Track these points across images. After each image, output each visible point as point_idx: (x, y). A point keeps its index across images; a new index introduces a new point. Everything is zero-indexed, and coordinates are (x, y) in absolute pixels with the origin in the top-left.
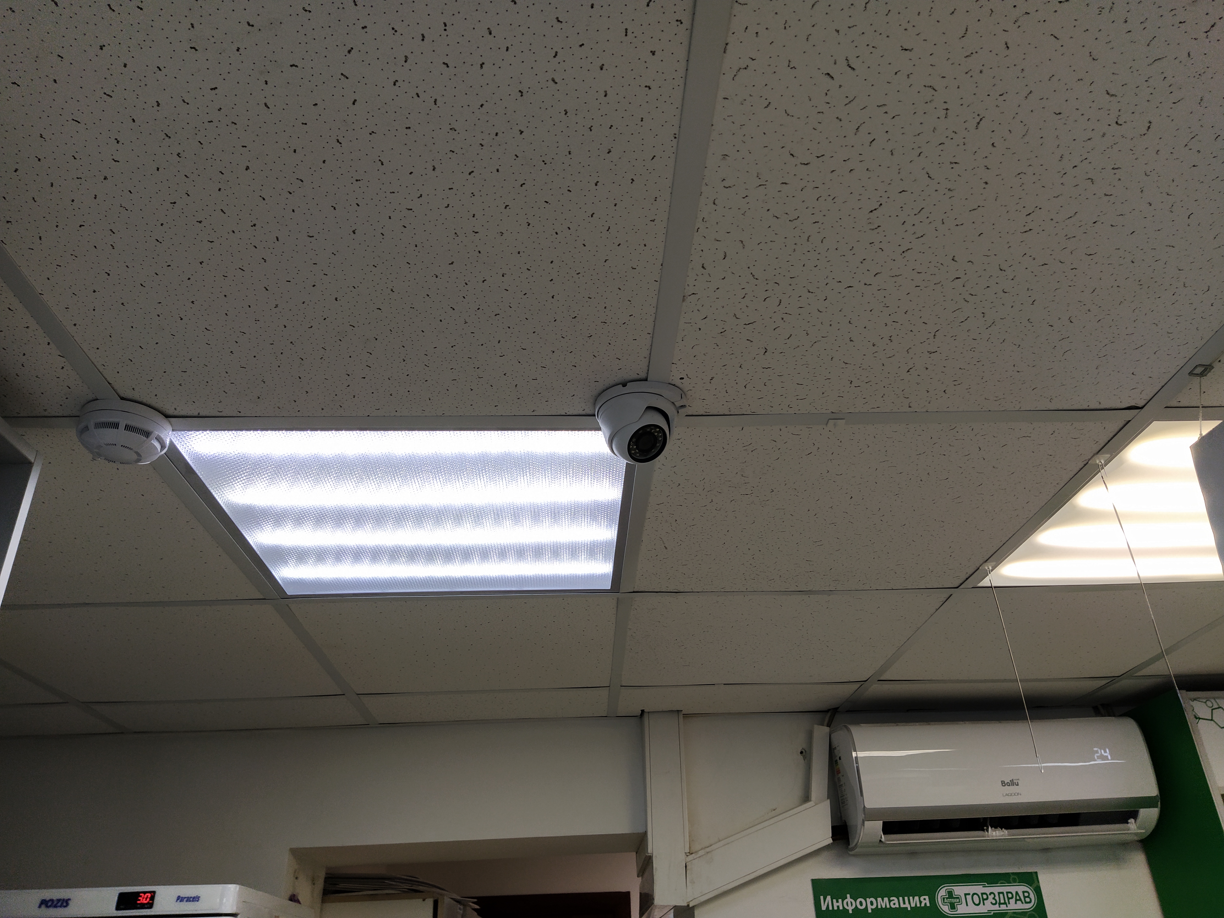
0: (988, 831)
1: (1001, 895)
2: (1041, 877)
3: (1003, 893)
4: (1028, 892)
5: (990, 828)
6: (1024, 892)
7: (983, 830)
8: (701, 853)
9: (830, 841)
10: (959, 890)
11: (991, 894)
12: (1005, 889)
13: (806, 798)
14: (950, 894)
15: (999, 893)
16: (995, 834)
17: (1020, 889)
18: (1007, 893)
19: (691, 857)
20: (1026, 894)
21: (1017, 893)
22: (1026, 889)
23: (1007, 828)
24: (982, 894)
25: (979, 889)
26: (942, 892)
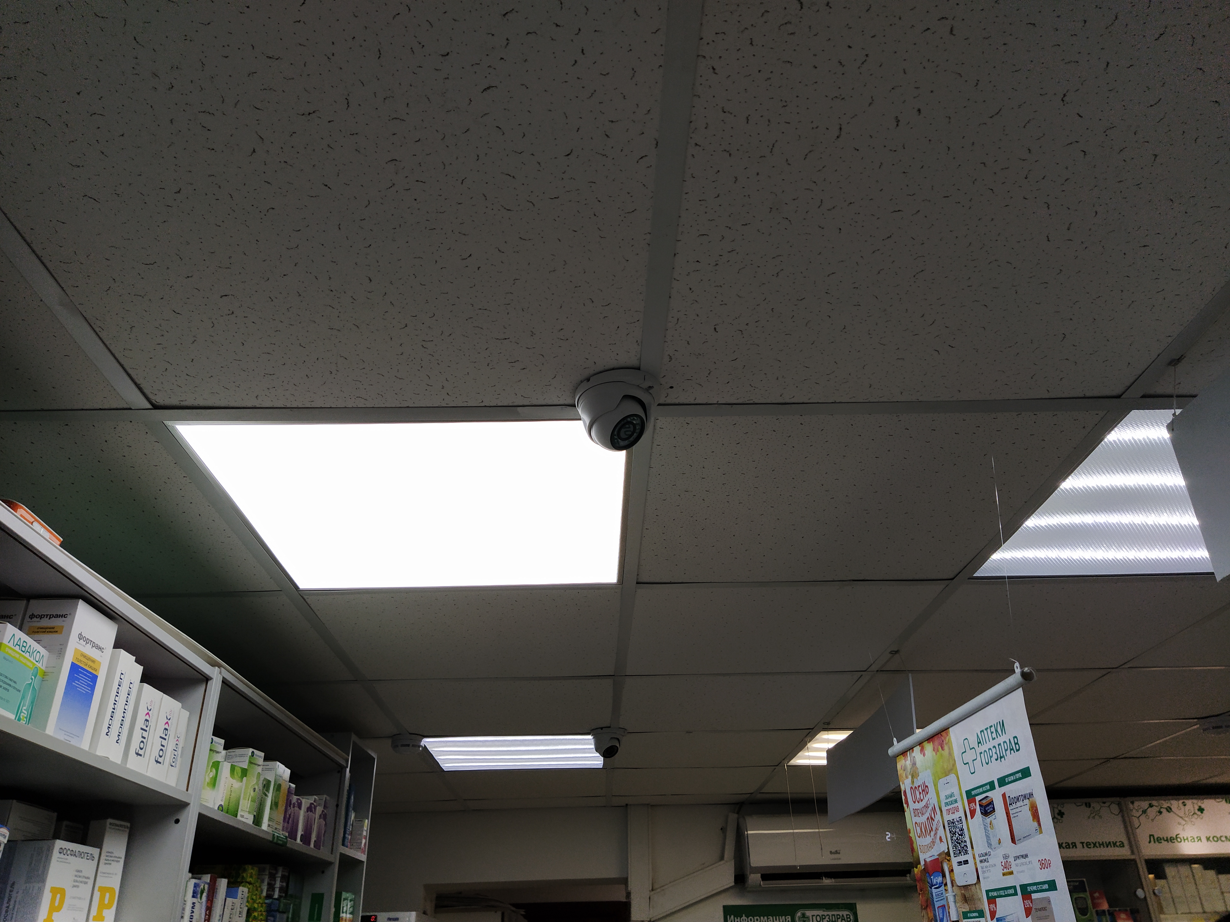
0: (823, 879)
1: (833, 917)
2: (858, 906)
3: (834, 915)
4: (849, 915)
5: (824, 878)
6: (847, 915)
7: (820, 879)
8: (659, 890)
9: (733, 884)
10: (809, 913)
11: (827, 915)
12: (835, 913)
13: (722, 858)
14: (804, 915)
15: (832, 915)
16: (827, 882)
17: (845, 913)
18: (837, 915)
19: (653, 892)
20: (848, 916)
21: (843, 915)
22: (848, 913)
23: (834, 878)
24: (822, 915)
25: (820, 913)
26: (799, 914)
